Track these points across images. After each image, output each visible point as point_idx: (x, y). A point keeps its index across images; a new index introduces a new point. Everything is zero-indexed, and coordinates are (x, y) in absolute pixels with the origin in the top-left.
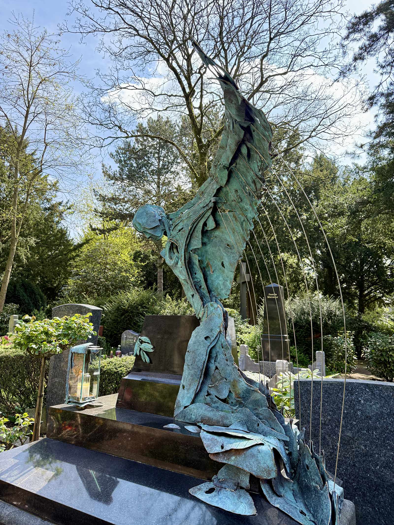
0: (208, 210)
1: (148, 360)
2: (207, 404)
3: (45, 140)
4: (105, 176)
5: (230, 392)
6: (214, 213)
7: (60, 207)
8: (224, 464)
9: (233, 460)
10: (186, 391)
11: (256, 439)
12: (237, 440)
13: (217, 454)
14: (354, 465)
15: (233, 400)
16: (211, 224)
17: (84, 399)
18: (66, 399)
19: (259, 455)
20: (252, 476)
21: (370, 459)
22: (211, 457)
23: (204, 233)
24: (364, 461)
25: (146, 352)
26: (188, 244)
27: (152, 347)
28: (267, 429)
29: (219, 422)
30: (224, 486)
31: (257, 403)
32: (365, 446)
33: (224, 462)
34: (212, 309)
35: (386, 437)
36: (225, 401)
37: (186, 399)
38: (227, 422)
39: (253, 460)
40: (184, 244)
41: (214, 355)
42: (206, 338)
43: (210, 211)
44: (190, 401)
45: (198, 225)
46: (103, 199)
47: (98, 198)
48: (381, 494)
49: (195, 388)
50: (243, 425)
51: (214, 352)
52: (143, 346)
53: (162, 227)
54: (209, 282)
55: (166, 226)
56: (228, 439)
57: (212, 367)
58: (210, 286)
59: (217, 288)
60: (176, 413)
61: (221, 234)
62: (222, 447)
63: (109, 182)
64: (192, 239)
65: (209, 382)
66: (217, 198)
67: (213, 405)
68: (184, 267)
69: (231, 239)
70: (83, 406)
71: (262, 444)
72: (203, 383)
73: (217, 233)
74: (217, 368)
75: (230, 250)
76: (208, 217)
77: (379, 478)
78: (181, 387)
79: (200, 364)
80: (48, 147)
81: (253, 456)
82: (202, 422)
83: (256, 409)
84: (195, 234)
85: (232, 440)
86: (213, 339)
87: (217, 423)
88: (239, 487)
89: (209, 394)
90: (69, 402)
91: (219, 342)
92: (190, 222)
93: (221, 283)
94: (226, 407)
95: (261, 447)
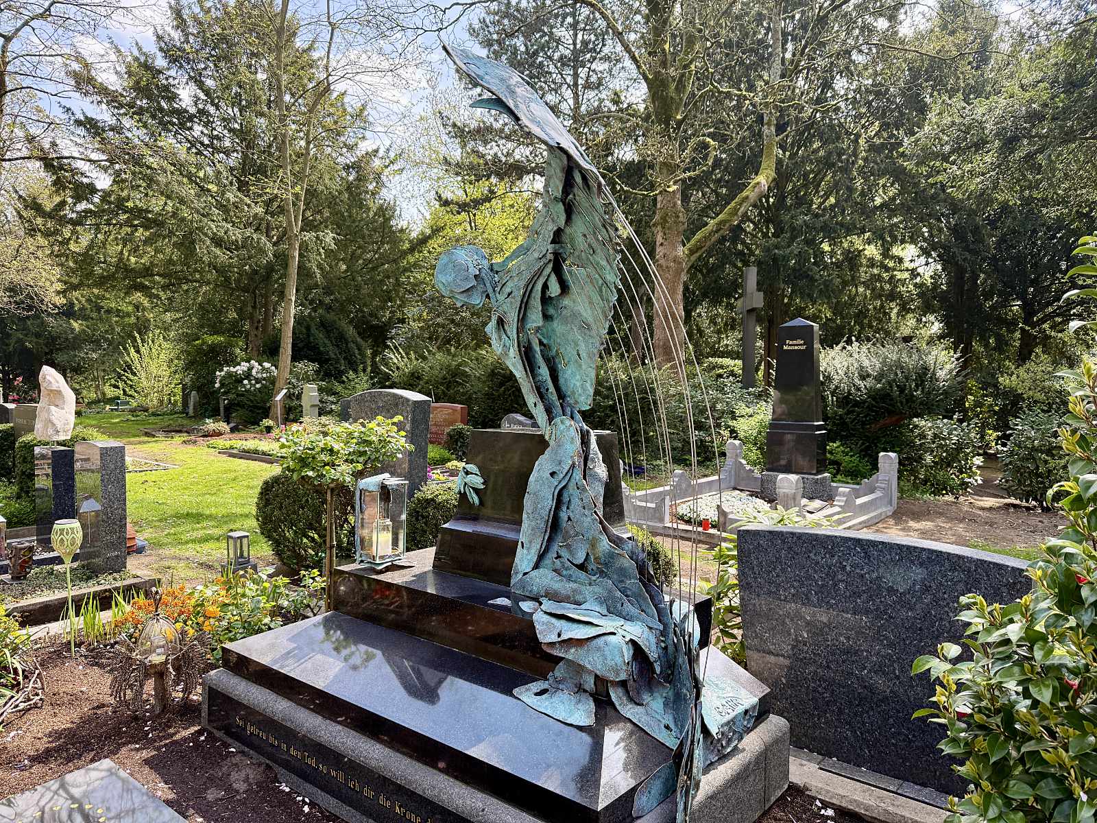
0: (546, 265)
1: (476, 500)
2: (555, 571)
3: (329, 18)
4: (460, 79)
5: (588, 554)
6: (558, 269)
7: (376, 160)
8: (562, 659)
9: (572, 654)
10: (525, 551)
11: (609, 624)
12: (581, 626)
13: (552, 644)
14: (828, 667)
15: (592, 566)
16: (555, 289)
17: (382, 557)
18: (357, 557)
19: (606, 649)
20: (596, 676)
21: (854, 658)
22: (544, 647)
23: (546, 300)
24: (843, 662)
25: (473, 488)
26: (523, 318)
27: (482, 481)
28: (634, 611)
29: (569, 597)
30: (561, 686)
31: (622, 572)
32: (848, 638)
33: (560, 655)
34: (562, 427)
35: (882, 625)
36: (582, 567)
37: (526, 562)
38: (579, 598)
39: (598, 655)
40: (516, 320)
41: (565, 498)
42: (553, 474)
43: (551, 265)
44: (532, 565)
45: (535, 289)
46: (461, 133)
47: (450, 132)
48: (867, 712)
49: (538, 547)
50: (601, 603)
51: (565, 495)
52: (469, 478)
53: (480, 288)
54: (562, 381)
55: (488, 285)
56: (570, 624)
57: (563, 515)
58: (564, 388)
59: (573, 393)
60: (513, 582)
61: (571, 304)
62: (559, 635)
63: (470, 93)
64: (528, 311)
65: (559, 538)
66: (557, 246)
67: (565, 572)
68: (518, 357)
69: (587, 313)
70: (380, 568)
71: (614, 634)
72: (550, 540)
73: (566, 301)
74: (569, 519)
75: (587, 332)
76: (549, 276)
77: (865, 687)
78: (520, 544)
79: (545, 513)
80: (336, 32)
81: (599, 649)
82: (546, 596)
83: (622, 581)
84: (532, 302)
85: (575, 626)
86: (562, 476)
87: (566, 599)
88: (580, 689)
89: (559, 557)
90: (362, 561)
91: (573, 480)
92: (522, 283)
93: (578, 384)
94: (582, 575)
95: (612, 637)
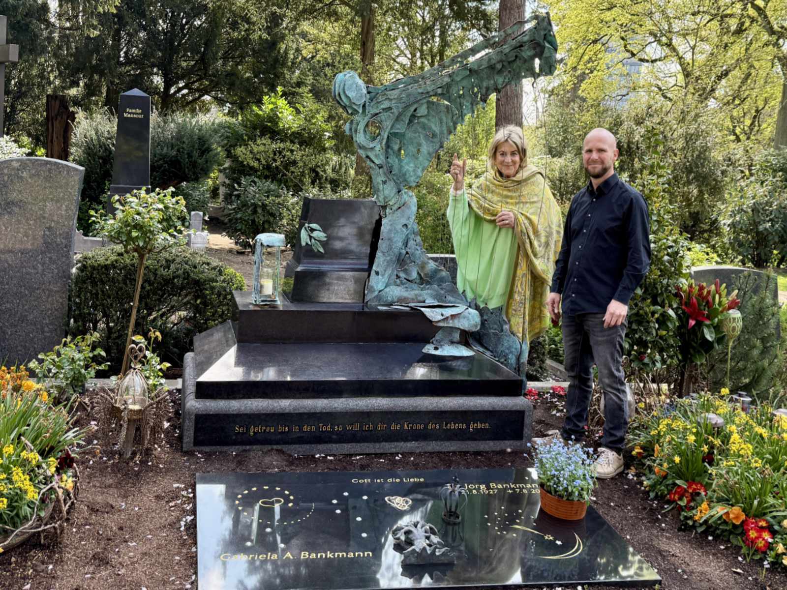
0: (426, 97)
1: (321, 249)
2: (398, 286)
5: (419, 273)
8: (443, 328)
9: (451, 323)
10: (378, 277)
12: (449, 308)
13: (439, 321)
22: (435, 324)
25: (318, 241)
26: (392, 126)
27: (325, 235)
29: (414, 299)
31: (441, 280)
36: (412, 281)
37: (380, 284)
38: (420, 299)
39: (465, 320)
42: (404, 226)
44: (384, 285)
49: (390, 273)
50: (434, 299)
52: (315, 234)
56: (443, 309)
57: (403, 251)
60: (368, 298)
61: (426, 122)
62: (442, 315)
64: (396, 122)
65: (397, 266)
67: (402, 286)
69: (436, 128)
75: (431, 139)
78: (373, 273)
81: (465, 317)
82: (398, 302)
83: (440, 285)
84: (402, 117)
85: (446, 309)
88: (451, 342)
89: (398, 278)
92: (401, 105)
94: (415, 286)
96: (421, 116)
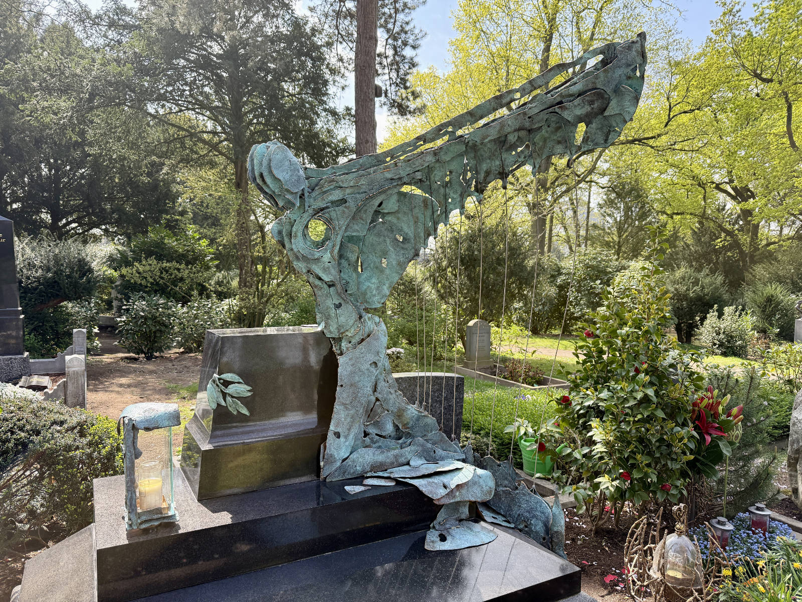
0: (397, 185)
1: (244, 410)
2: (367, 447)
5: (394, 424)
8: (444, 505)
10: (342, 440)
13: (443, 497)
25: (237, 398)
27: (249, 388)
28: (444, 452)
29: (393, 463)
30: (447, 526)
31: (426, 428)
36: (387, 437)
37: (344, 449)
38: (402, 460)
44: (350, 450)
45: (371, 203)
50: (421, 457)
52: (233, 389)
57: (371, 399)
60: (326, 472)
62: (446, 487)
64: (352, 221)
67: (374, 446)
68: (335, 262)
69: (410, 230)
75: (401, 245)
78: (331, 436)
82: (372, 471)
83: (424, 436)
84: (361, 214)
89: (368, 435)
92: (362, 196)
94: (391, 443)
96: (388, 213)
